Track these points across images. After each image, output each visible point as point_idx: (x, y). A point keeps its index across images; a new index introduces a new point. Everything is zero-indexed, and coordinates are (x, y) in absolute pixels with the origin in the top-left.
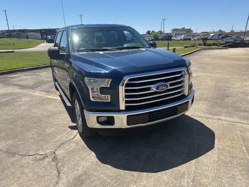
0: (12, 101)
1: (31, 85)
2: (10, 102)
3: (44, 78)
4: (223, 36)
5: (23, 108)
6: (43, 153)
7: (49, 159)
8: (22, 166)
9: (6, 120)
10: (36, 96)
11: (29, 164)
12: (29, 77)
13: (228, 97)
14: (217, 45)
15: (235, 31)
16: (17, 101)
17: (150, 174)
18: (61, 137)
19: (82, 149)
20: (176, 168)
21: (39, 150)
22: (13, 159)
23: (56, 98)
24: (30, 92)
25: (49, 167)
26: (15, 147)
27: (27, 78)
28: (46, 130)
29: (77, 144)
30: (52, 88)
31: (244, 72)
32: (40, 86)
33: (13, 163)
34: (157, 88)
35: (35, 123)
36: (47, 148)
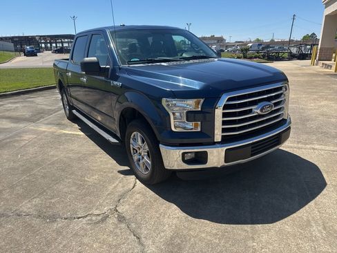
0: (8, 140)
1: (27, 116)
2: (6, 143)
3: (43, 106)
4: (263, 46)
5: (31, 150)
6: (97, 212)
7: (113, 220)
8: (76, 234)
9: (13, 169)
10: (44, 132)
11: (86, 230)
12: (18, 105)
13: (308, 120)
14: (259, 58)
15: (276, 40)
16: (18, 141)
17: (266, 226)
18: (115, 187)
19: (155, 201)
20: (294, 215)
21: (91, 209)
22: (55, 226)
23: (77, 133)
24: (31, 126)
25: (118, 231)
26: (50, 207)
27: (17, 107)
28: (86, 179)
29: (144, 195)
30: (63, 120)
31: (310, 90)
32: (42, 117)
33: (59, 232)
34: (261, 110)
35: (63, 170)
36: (101, 205)
